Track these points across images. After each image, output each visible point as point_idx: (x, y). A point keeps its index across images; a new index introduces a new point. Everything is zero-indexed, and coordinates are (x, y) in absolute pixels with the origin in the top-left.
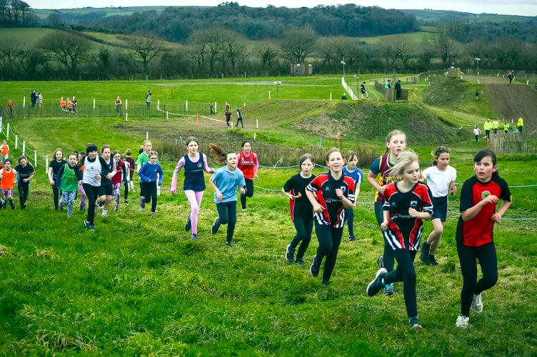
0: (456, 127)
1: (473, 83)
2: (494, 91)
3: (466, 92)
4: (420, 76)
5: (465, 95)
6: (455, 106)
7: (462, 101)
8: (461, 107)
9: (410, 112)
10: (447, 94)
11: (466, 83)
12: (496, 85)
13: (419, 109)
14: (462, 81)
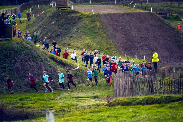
0: (72, 67)
1: (87, 13)
2: (111, 23)
3: (79, 25)
4: (21, 7)
5: (78, 29)
6: (66, 42)
7: (75, 36)
8: (74, 43)
9: (15, 51)
10: (56, 28)
11: (78, 15)
12: (114, 14)
13: (27, 48)
14: (74, 12)
